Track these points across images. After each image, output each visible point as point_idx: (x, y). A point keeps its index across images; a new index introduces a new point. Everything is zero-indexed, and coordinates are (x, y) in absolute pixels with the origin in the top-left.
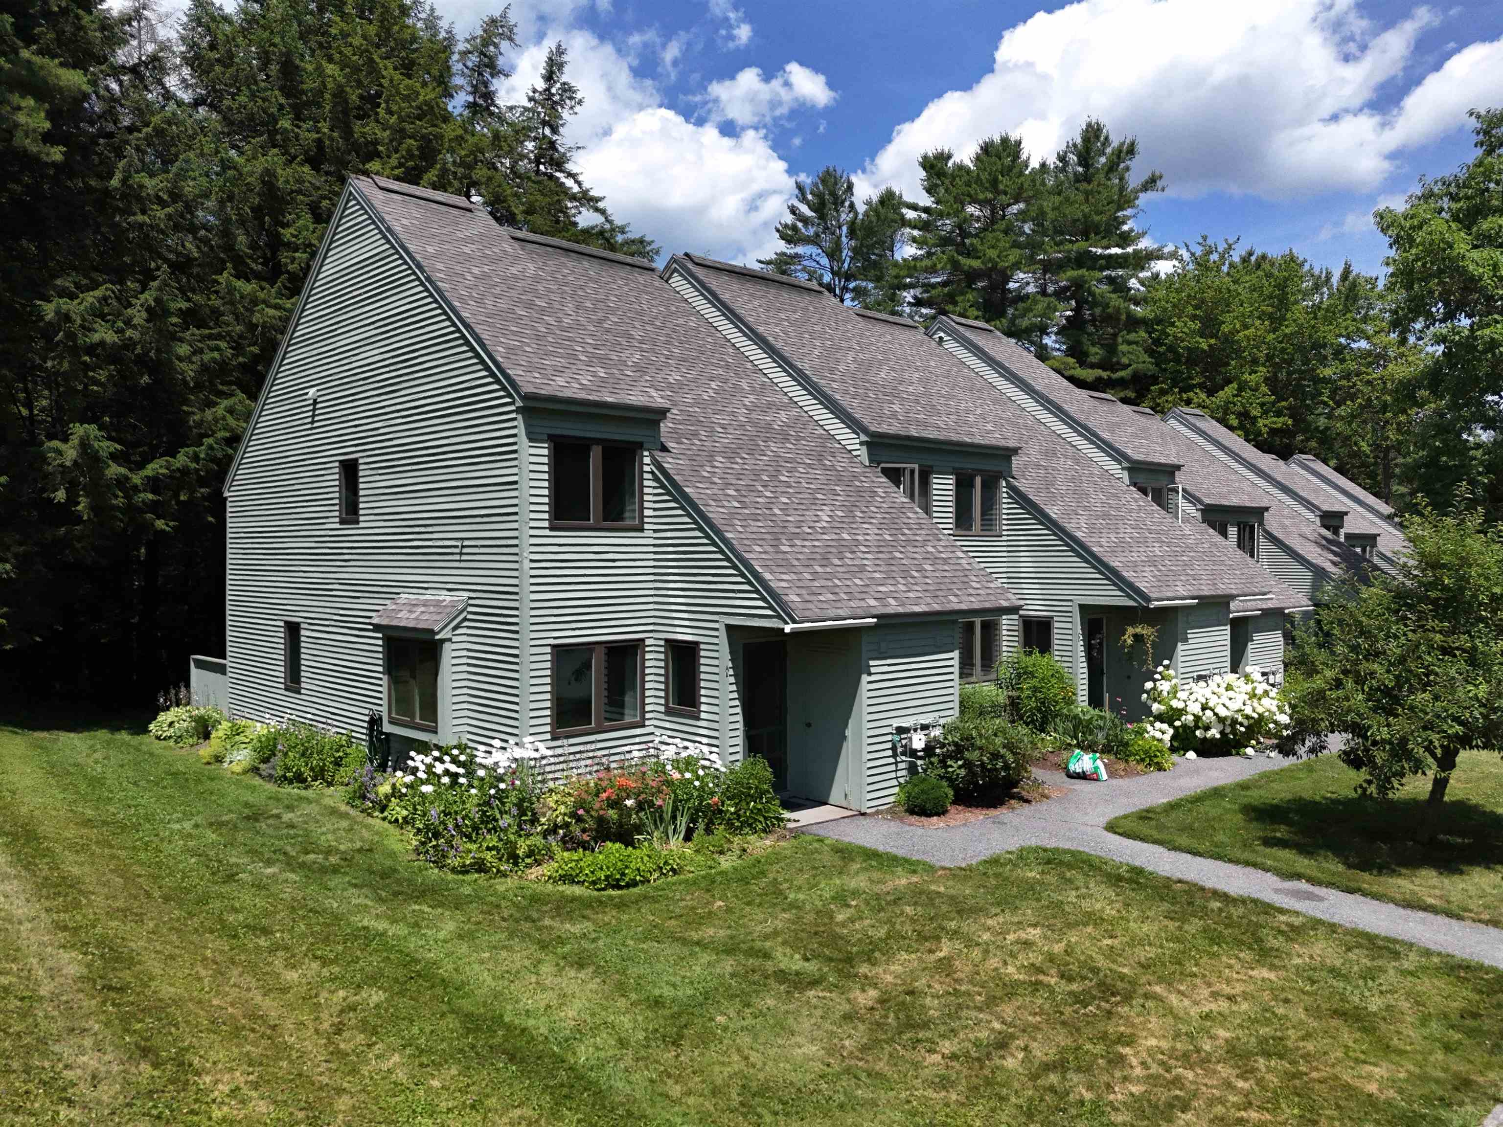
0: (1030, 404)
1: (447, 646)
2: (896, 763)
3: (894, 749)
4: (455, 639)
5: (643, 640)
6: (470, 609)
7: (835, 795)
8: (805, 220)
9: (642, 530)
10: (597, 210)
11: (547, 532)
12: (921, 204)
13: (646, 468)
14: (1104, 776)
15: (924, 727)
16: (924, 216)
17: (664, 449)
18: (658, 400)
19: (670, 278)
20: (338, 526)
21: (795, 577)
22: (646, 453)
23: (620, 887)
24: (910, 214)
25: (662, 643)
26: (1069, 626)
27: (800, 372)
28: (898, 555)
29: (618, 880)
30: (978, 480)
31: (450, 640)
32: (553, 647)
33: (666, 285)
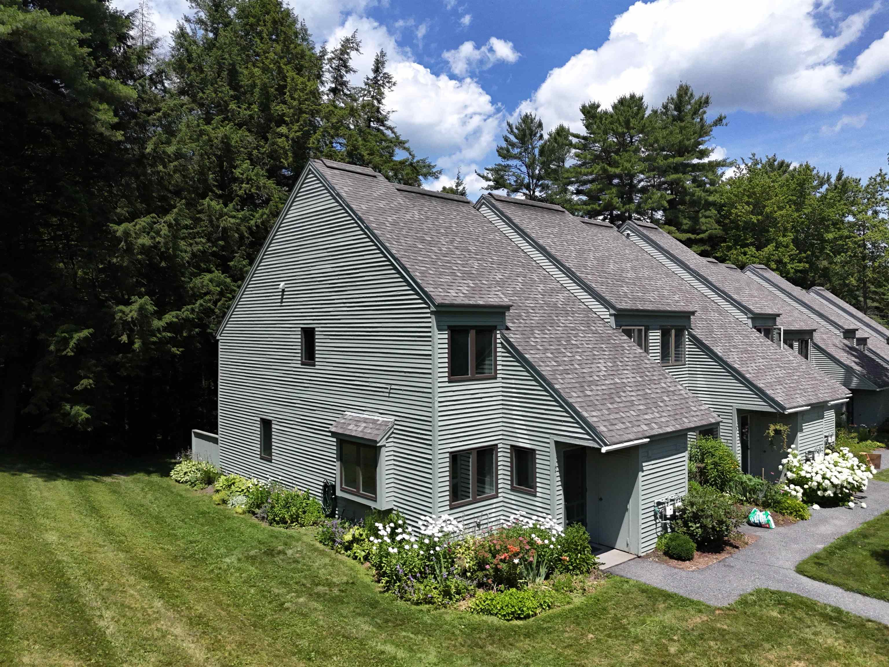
0: (687, 276)
1: (383, 450)
2: (656, 524)
3: (655, 515)
4: (387, 445)
5: (496, 445)
6: (395, 427)
7: (620, 543)
8: (513, 145)
9: (496, 378)
10: (405, 148)
11: (447, 384)
12: (582, 135)
13: (498, 341)
14: (773, 525)
15: (672, 500)
16: (582, 141)
17: (508, 329)
19: (480, 208)
20: (300, 366)
21: (599, 413)
22: (498, 332)
23: (521, 619)
24: (574, 140)
25: (509, 447)
26: (730, 421)
27: (568, 270)
29: (519, 614)
30: (673, 332)
32: (450, 453)
33: (478, 213)
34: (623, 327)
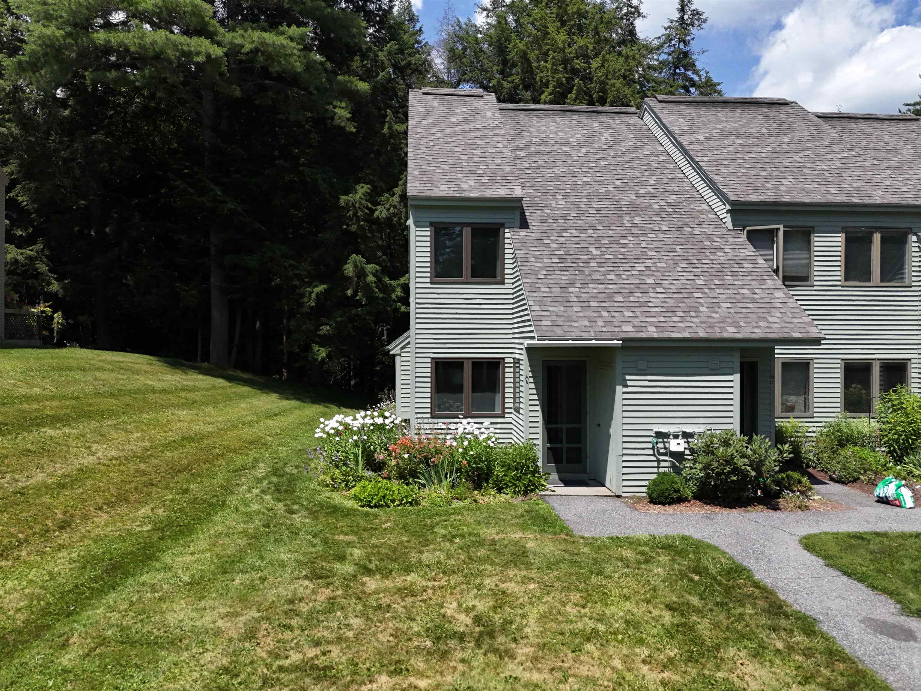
1: (398, 359)
2: (658, 461)
3: (654, 449)
4: (403, 354)
5: (503, 359)
7: (610, 479)
9: (503, 283)
11: (429, 285)
13: (507, 241)
14: (908, 503)
15: (686, 435)
17: (527, 226)
18: (515, 192)
19: (643, 116)
22: (506, 230)
25: (511, 361)
28: (699, 295)
30: (877, 238)
31: (400, 355)
32: (433, 359)
33: (640, 122)
34: (748, 228)
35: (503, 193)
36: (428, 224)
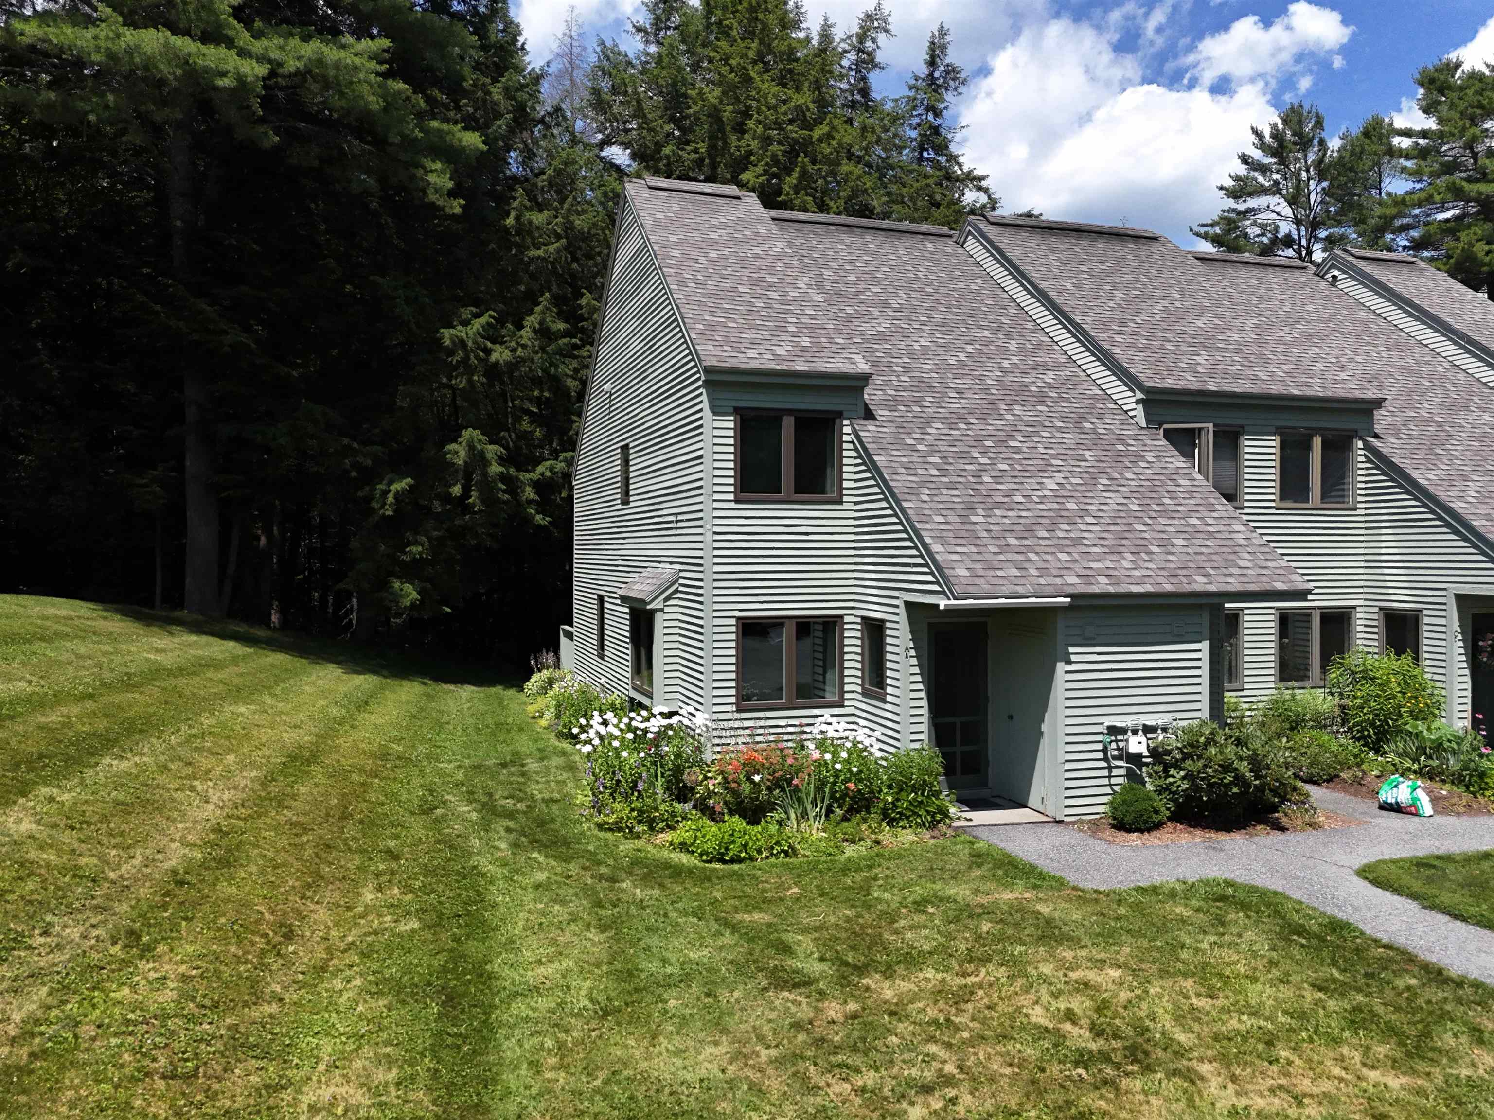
0: (1447, 348)
1: (659, 618)
2: (1110, 768)
3: (1104, 750)
4: (666, 609)
5: (841, 617)
6: (681, 581)
7: (1034, 800)
9: (841, 502)
11: (732, 505)
13: (846, 438)
15: (1148, 730)
17: (869, 415)
18: (861, 365)
19: (964, 242)
20: (620, 507)
21: (974, 549)
22: (846, 422)
23: (725, 862)
25: (859, 620)
26: (1442, 621)
27: (1077, 326)
28: (1141, 527)
30: (1317, 442)
31: (662, 610)
32: (739, 619)
33: (960, 250)
34: (1166, 426)
35: (841, 365)
36: (732, 410)
